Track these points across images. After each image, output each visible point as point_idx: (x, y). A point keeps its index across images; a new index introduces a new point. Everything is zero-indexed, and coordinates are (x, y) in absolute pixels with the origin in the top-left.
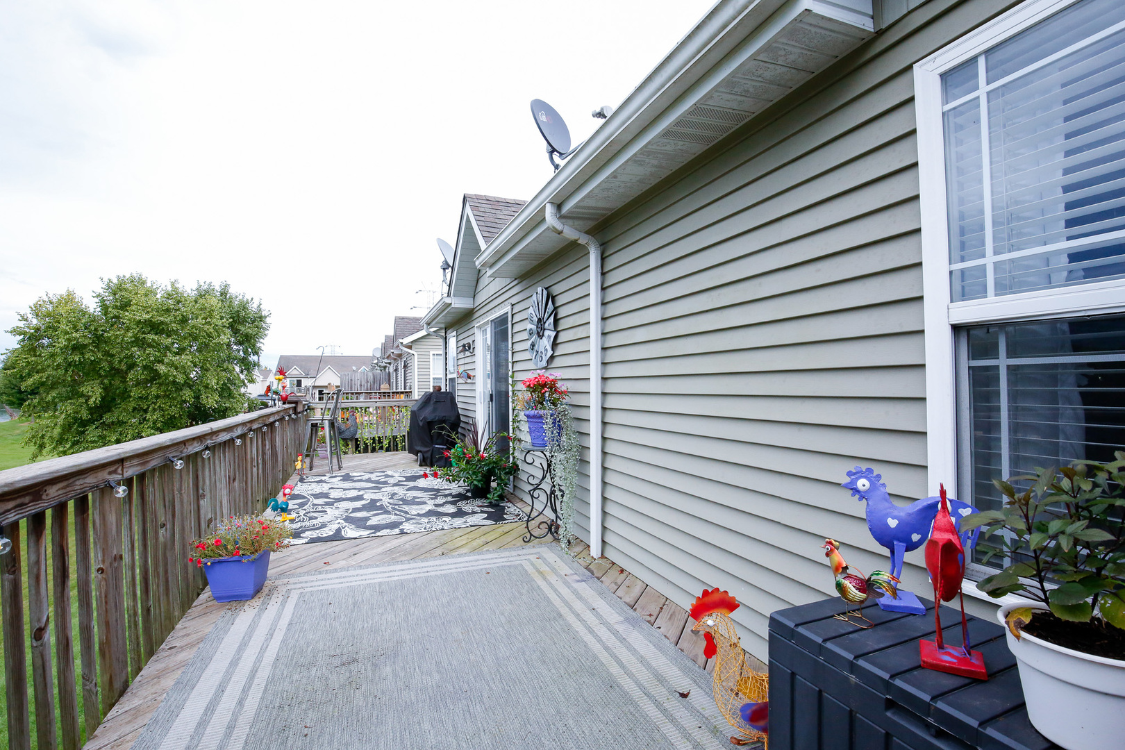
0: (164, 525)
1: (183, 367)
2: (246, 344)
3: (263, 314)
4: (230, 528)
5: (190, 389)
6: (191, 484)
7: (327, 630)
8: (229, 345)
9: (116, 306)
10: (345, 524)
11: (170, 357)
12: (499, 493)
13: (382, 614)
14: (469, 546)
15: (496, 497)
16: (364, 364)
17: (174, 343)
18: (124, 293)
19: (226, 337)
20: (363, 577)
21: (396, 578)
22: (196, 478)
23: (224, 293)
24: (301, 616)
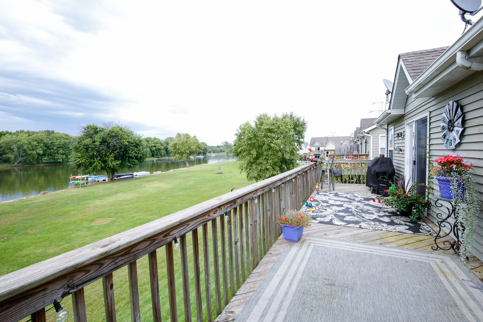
0: (269, 210)
1: (279, 144)
2: (299, 135)
3: (305, 122)
4: (290, 214)
5: (281, 152)
6: (278, 196)
7: (324, 266)
8: (293, 135)
9: (259, 124)
10: (334, 217)
11: (275, 141)
12: (417, 216)
13: (348, 267)
14: (396, 243)
15: (416, 218)
16: (346, 140)
17: (276, 136)
18: (261, 120)
19: (292, 132)
20: (341, 246)
21: (356, 250)
22: (279, 194)
23: (291, 116)
24: (314, 256)
